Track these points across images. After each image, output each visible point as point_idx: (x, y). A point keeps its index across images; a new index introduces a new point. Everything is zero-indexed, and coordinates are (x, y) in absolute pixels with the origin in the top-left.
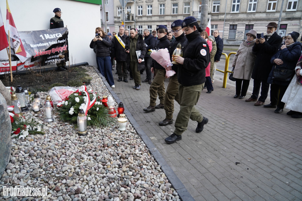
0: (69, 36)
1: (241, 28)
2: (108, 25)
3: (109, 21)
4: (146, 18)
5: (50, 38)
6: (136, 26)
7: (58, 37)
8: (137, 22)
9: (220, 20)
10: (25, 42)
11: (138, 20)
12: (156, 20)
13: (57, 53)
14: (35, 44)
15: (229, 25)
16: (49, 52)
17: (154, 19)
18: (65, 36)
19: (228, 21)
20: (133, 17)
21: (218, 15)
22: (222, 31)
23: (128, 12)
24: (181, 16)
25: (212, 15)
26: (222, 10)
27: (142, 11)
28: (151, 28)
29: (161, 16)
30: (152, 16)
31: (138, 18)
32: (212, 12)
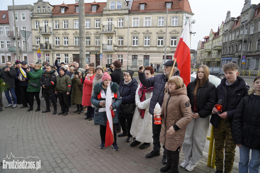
1: (141, 58)
4: (63, 48)
6: (54, 54)
8: (54, 51)
9: (125, 51)
11: (55, 49)
12: (72, 50)
15: (132, 55)
17: (70, 48)
19: (131, 52)
20: (50, 46)
21: (122, 47)
22: (127, 60)
23: (46, 42)
24: (93, 47)
25: (118, 47)
26: (125, 44)
27: (59, 42)
28: (68, 56)
29: (76, 46)
30: (68, 46)
31: (56, 47)
32: (118, 45)
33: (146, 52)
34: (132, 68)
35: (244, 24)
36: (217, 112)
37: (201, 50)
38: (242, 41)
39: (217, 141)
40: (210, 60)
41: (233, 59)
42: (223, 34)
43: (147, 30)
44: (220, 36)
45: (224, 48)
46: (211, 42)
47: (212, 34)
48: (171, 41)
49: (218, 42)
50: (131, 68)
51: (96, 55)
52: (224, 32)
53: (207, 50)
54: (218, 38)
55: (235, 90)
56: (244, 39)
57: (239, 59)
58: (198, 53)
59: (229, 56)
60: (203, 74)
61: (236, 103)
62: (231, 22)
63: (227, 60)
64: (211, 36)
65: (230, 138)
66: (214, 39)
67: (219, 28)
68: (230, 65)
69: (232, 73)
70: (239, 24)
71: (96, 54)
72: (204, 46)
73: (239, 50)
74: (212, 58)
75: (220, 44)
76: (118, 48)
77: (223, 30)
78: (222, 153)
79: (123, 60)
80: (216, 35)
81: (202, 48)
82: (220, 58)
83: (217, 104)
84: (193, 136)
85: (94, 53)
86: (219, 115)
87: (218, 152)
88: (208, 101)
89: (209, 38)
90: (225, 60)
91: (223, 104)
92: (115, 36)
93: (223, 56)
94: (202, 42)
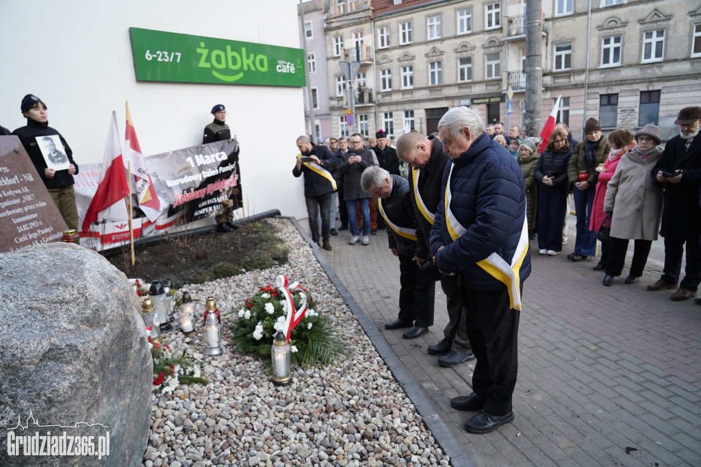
0: (240, 156)
1: (629, 101)
2: (316, 116)
3: (318, 108)
4: (401, 95)
5: (205, 164)
6: (379, 114)
7: (220, 160)
8: (380, 105)
9: (576, 86)
10: (157, 178)
11: (382, 101)
12: (423, 98)
13: (217, 194)
14: (175, 179)
15: (598, 96)
16: (201, 193)
17: (418, 95)
18: (233, 158)
19: (596, 87)
20: (370, 95)
21: (568, 74)
22: (582, 112)
23: (359, 85)
24: (481, 85)
25: (555, 76)
26: (577, 64)
27: (390, 81)
28: (412, 115)
29: (433, 87)
30: (413, 89)
31: (383, 96)
32: (554, 70)
33: (650, 81)
43: (655, 9)
51: (489, 105)
71: (489, 102)
76: (555, 78)
79: (571, 113)
85: (483, 101)
92: (547, 44)
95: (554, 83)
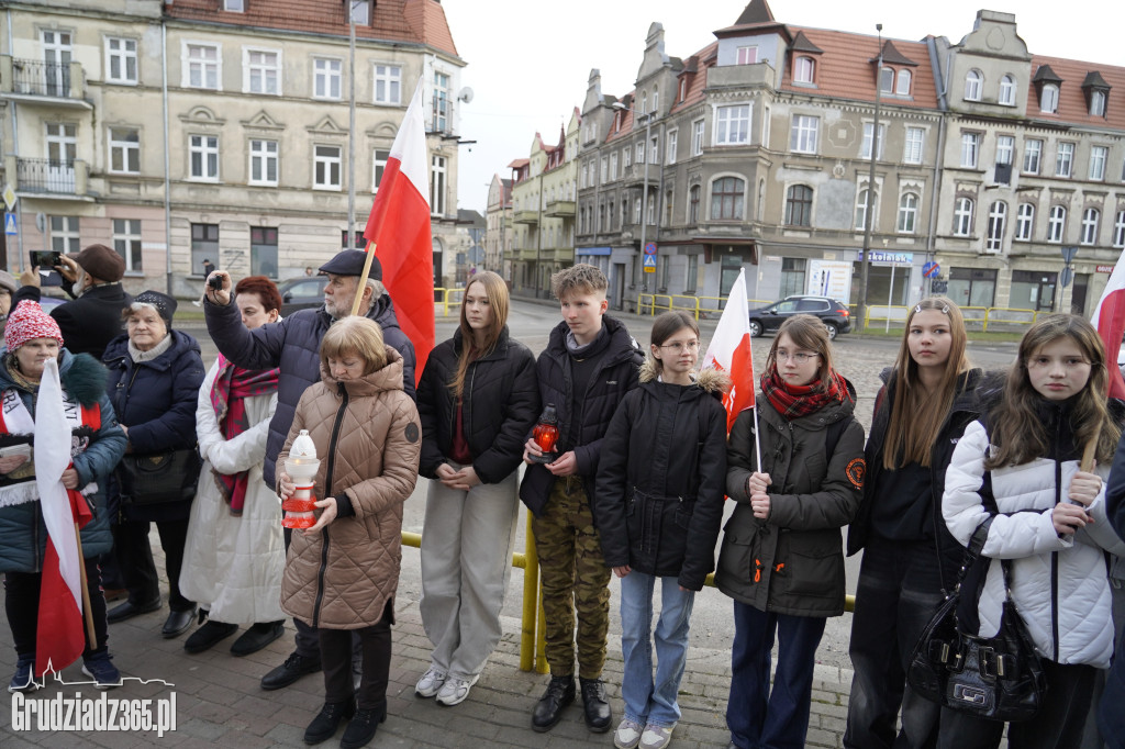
1: (235, 238)
9: (149, 203)
15: (188, 225)
19: (183, 209)
21: (136, 182)
22: (163, 247)
25: (112, 180)
26: (150, 166)
32: (110, 171)
33: (263, 213)
34: (194, 283)
35: (645, 123)
36: (540, 454)
37: (501, 214)
38: (641, 186)
39: (549, 568)
40: (536, 253)
41: (615, 251)
42: (579, 157)
43: (263, 111)
44: (569, 163)
45: (583, 210)
46: (535, 185)
47: (539, 153)
48: (377, 167)
49: (562, 185)
50: (190, 286)
52: (582, 149)
53: (524, 217)
54: (560, 168)
55: (597, 370)
56: (650, 181)
57: (637, 253)
58: (489, 227)
59: (600, 240)
60: (485, 308)
61: (604, 415)
62: (603, 110)
63: (597, 257)
64: (536, 158)
65: (591, 549)
66: (546, 171)
67: (563, 129)
68: (578, 273)
69: (586, 304)
70: (632, 125)
72: (511, 198)
73: (634, 222)
74: (543, 247)
75: (570, 193)
76: (112, 184)
77: (577, 141)
78: (569, 610)
79: (144, 246)
80: (556, 155)
81: (504, 206)
82: (569, 250)
83: (540, 424)
84: (459, 561)
86: (547, 465)
87: (554, 607)
88: (506, 415)
89: (527, 165)
90: (588, 256)
91: (560, 423)
92: (94, 123)
93: (582, 242)
94: (503, 181)
95: (112, 192)
